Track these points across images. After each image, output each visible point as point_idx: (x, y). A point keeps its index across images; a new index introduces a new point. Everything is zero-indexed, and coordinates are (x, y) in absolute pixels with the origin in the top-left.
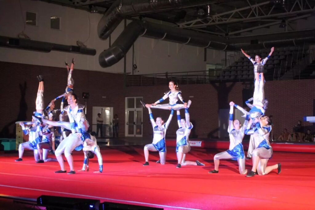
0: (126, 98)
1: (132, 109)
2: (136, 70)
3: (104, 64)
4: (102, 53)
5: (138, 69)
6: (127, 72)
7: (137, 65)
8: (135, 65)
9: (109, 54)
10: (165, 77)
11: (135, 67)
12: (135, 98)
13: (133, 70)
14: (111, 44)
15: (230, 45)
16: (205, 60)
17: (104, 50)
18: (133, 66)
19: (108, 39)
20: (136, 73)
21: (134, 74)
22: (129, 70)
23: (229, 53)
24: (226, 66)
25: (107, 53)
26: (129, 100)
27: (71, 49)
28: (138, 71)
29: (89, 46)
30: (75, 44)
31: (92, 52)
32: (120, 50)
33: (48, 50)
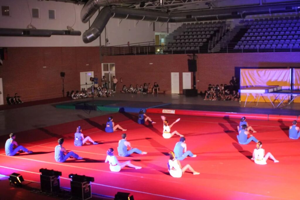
0: (102, 64)
1: (107, 72)
2: (108, 43)
3: (86, 41)
4: (84, 33)
5: (109, 42)
6: (102, 45)
7: (108, 39)
8: (107, 39)
9: (90, 34)
10: (127, 46)
11: (107, 41)
12: (109, 64)
13: (106, 43)
14: (91, 25)
15: (171, 18)
16: (154, 30)
17: (86, 31)
18: (106, 40)
19: (88, 22)
20: (109, 45)
21: (107, 46)
22: (103, 43)
23: (170, 24)
24: (168, 32)
25: (88, 33)
26: (104, 65)
27: (64, 33)
28: (109, 43)
29: (76, 29)
30: (66, 29)
31: (78, 34)
32: (98, 30)
33: (49, 36)
